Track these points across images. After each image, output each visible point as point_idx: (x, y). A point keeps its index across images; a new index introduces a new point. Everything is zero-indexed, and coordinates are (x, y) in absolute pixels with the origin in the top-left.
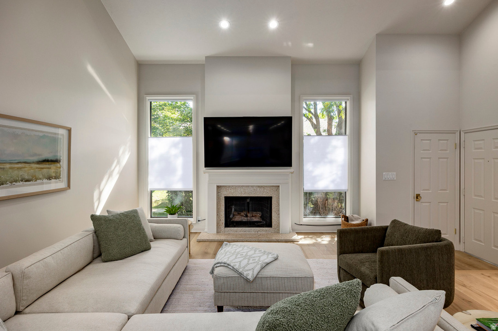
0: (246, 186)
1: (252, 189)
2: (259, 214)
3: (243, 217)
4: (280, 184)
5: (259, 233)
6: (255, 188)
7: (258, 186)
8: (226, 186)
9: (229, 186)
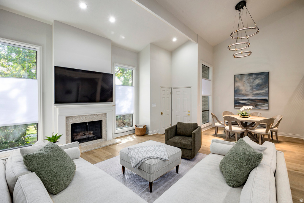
0: (87, 115)
1: (90, 117)
2: (92, 132)
3: (82, 136)
4: (107, 112)
5: (95, 143)
6: (92, 116)
7: (95, 115)
8: (72, 116)
9: (75, 116)
